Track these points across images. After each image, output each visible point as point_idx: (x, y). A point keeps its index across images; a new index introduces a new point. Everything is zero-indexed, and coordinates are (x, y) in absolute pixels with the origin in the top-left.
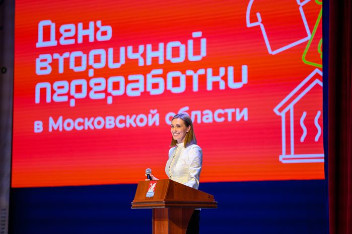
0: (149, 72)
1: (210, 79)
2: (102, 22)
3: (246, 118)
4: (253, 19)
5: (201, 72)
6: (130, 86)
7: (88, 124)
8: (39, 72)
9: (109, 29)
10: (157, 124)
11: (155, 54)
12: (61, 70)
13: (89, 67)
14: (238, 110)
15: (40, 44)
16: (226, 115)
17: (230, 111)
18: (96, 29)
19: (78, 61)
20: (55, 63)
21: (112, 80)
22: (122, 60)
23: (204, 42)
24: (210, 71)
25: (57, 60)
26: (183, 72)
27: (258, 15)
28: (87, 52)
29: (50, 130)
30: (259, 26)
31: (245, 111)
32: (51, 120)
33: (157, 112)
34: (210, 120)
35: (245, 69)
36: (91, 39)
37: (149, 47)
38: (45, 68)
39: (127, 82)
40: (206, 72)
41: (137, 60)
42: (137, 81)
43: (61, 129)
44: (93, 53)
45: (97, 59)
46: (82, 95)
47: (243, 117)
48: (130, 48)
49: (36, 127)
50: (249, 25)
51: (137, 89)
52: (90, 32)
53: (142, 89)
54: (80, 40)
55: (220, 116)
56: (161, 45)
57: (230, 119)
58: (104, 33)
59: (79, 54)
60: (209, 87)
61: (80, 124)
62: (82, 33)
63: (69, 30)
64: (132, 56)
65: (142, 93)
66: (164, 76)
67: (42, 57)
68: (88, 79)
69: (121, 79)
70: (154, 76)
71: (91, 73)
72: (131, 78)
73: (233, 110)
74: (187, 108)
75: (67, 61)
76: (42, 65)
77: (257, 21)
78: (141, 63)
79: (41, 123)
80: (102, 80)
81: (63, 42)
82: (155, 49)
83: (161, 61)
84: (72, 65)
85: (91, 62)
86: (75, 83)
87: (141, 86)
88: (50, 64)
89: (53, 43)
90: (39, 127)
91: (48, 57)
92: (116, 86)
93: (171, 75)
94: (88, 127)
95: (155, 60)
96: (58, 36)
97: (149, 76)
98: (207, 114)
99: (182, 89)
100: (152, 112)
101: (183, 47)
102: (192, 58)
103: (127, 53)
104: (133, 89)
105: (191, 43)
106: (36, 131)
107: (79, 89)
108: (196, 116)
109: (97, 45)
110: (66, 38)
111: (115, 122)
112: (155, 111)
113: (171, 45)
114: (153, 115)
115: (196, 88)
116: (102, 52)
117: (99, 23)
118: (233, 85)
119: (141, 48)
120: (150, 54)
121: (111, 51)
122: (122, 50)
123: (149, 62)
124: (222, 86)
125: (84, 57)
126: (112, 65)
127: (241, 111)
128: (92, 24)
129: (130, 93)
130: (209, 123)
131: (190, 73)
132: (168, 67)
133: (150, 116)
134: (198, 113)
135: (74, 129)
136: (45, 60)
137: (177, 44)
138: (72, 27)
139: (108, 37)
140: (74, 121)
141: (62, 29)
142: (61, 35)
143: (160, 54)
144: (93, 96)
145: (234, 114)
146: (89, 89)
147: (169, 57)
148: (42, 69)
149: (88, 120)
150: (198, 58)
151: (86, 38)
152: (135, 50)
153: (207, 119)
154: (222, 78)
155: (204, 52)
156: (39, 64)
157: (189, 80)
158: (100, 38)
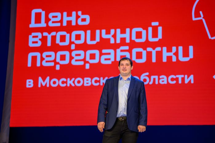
0: (119, 48)
1: (165, 54)
2: (82, 12)
3: (192, 82)
4: (197, 15)
5: (159, 49)
6: (103, 57)
7: (70, 82)
8: (31, 45)
9: (87, 17)
11: (123, 36)
12: (49, 44)
13: (71, 43)
14: (186, 76)
15: (33, 25)
16: (177, 79)
17: (180, 77)
18: (78, 17)
19: (63, 38)
20: (44, 39)
21: (89, 52)
22: (98, 39)
23: (160, 29)
24: (165, 49)
25: (46, 37)
26: (145, 49)
27: (201, 12)
28: (70, 32)
29: (39, 86)
30: (201, 20)
31: (192, 77)
32: (40, 79)
34: (165, 82)
35: (191, 48)
36: (74, 23)
37: (118, 31)
38: (36, 42)
39: (101, 54)
40: (162, 49)
41: (109, 39)
42: (109, 54)
43: (48, 86)
44: (74, 33)
45: (78, 37)
46: (66, 62)
47: (190, 81)
48: (104, 31)
49: (28, 83)
50: (194, 19)
51: (109, 59)
52: (73, 18)
53: (113, 60)
54: (65, 24)
55: (172, 79)
56: (128, 30)
57: (180, 82)
58: (84, 20)
59: (64, 33)
60: (165, 60)
61: (63, 82)
62: (66, 19)
63: (56, 17)
64: (105, 36)
65: (112, 62)
66: (130, 51)
67: (34, 34)
68: (71, 51)
69: (97, 52)
70: (122, 51)
71: (73, 47)
72: (104, 51)
73: (183, 76)
74: (147, 74)
75: (54, 38)
76: (34, 40)
77: (200, 16)
78: (112, 41)
79: (32, 81)
80: (82, 52)
81: (51, 24)
82: (123, 32)
83: (128, 41)
84: (58, 41)
85: (73, 39)
86: (59, 53)
87: (112, 57)
88: (40, 39)
89: (43, 24)
90: (30, 83)
91: (39, 35)
92: (93, 56)
93: (135, 51)
94: (70, 84)
95: (123, 40)
96: (47, 20)
97: (118, 51)
98: (163, 78)
99: (143, 60)
101: (144, 32)
102: (151, 39)
103: (101, 34)
104: (106, 59)
105: (150, 29)
106: (28, 86)
107: (63, 58)
108: (154, 79)
109: (78, 28)
110: (53, 22)
111: (91, 81)
113: (135, 30)
115: (154, 60)
116: (82, 33)
117: (80, 13)
118: (182, 59)
119: (112, 31)
120: (119, 36)
121: (89, 32)
122: (98, 32)
123: (118, 41)
124: (174, 59)
125: (68, 36)
126: (89, 42)
127: (188, 77)
128: (74, 13)
129: (103, 62)
130: (164, 84)
131: (149, 49)
132: (133, 45)
134: (156, 77)
135: (59, 85)
136: (37, 37)
137: (140, 29)
138: (59, 14)
139: (87, 22)
140: (59, 80)
141: (51, 15)
142: (50, 20)
143: (127, 36)
144: (74, 63)
145: (183, 79)
146: (71, 58)
147: (134, 38)
148: (33, 42)
149: (70, 80)
150: (156, 40)
151: (69, 22)
152: (108, 33)
153: (163, 81)
154: (174, 54)
155: (160, 36)
156: (31, 39)
157: (149, 54)
158: (80, 23)
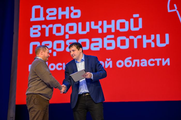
0: (105, 37)
1: (145, 41)
2: (74, 7)
3: (169, 64)
4: (172, 8)
5: (139, 37)
6: (93, 45)
8: (32, 35)
9: (79, 11)
10: (111, 67)
11: (109, 26)
12: (47, 35)
13: (66, 33)
14: (163, 59)
15: (33, 19)
16: (156, 62)
17: (158, 60)
18: (71, 11)
19: (58, 30)
20: (43, 31)
21: (81, 41)
22: (88, 30)
23: (140, 20)
24: (145, 37)
25: (45, 29)
26: (128, 37)
27: (175, 5)
28: (64, 24)
30: (176, 12)
31: (168, 60)
33: (111, 60)
34: (146, 65)
35: (167, 36)
36: (67, 17)
37: (105, 22)
38: (37, 33)
39: (91, 42)
40: (142, 37)
41: (97, 30)
42: (98, 42)
44: (68, 25)
45: (71, 28)
46: (62, 49)
47: (167, 63)
48: (93, 23)
50: (169, 11)
51: (98, 46)
52: (67, 13)
53: (101, 46)
54: (60, 18)
55: (152, 62)
56: (113, 21)
57: (158, 64)
58: (76, 14)
59: (59, 25)
60: (145, 46)
61: (59, 67)
62: (61, 13)
63: (53, 12)
64: (93, 27)
65: (100, 49)
66: (115, 39)
67: (34, 27)
68: (65, 40)
69: (87, 41)
70: (108, 39)
71: (67, 36)
72: (93, 40)
73: (160, 59)
74: (130, 58)
75: (51, 30)
76: (34, 32)
77: (175, 9)
78: (100, 31)
81: (48, 18)
82: (109, 23)
83: (113, 31)
84: (54, 32)
85: (67, 30)
86: (56, 42)
87: (100, 44)
88: (39, 31)
89: (42, 18)
91: (39, 27)
93: (119, 39)
95: (109, 30)
96: (45, 15)
97: (105, 39)
98: (144, 61)
99: (127, 46)
100: (107, 60)
101: (127, 23)
102: (133, 29)
103: (91, 25)
104: (95, 47)
105: (132, 20)
107: (59, 46)
108: (136, 62)
109: (71, 20)
110: (50, 16)
112: (110, 59)
113: (119, 21)
114: (108, 62)
115: (136, 46)
116: (74, 25)
117: (72, 8)
118: (159, 45)
119: (100, 23)
120: (106, 26)
121: (80, 24)
122: (88, 23)
123: (105, 31)
124: (153, 45)
125: (62, 27)
126: (81, 32)
127: (165, 60)
128: (67, 8)
129: (93, 49)
130: (145, 67)
131: (131, 37)
132: (117, 34)
133: (106, 62)
134: (138, 61)
135: (56, 69)
136: (37, 29)
137: (123, 21)
138: (55, 10)
139: (79, 16)
140: (56, 65)
141: (48, 11)
142: (47, 14)
143: (112, 26)
144: (68, 50)
145: (161, 62)
146: (66, 46)
147: (118, 28)
148: (34, 34)
150: (137, 29)
151: (64, 16)
152: (96, 24)
153: (144, 64)
154: (153, 41)
155: (140, 26)
156: (32, 31)
157: (131, 42)
158: (73, 16)
